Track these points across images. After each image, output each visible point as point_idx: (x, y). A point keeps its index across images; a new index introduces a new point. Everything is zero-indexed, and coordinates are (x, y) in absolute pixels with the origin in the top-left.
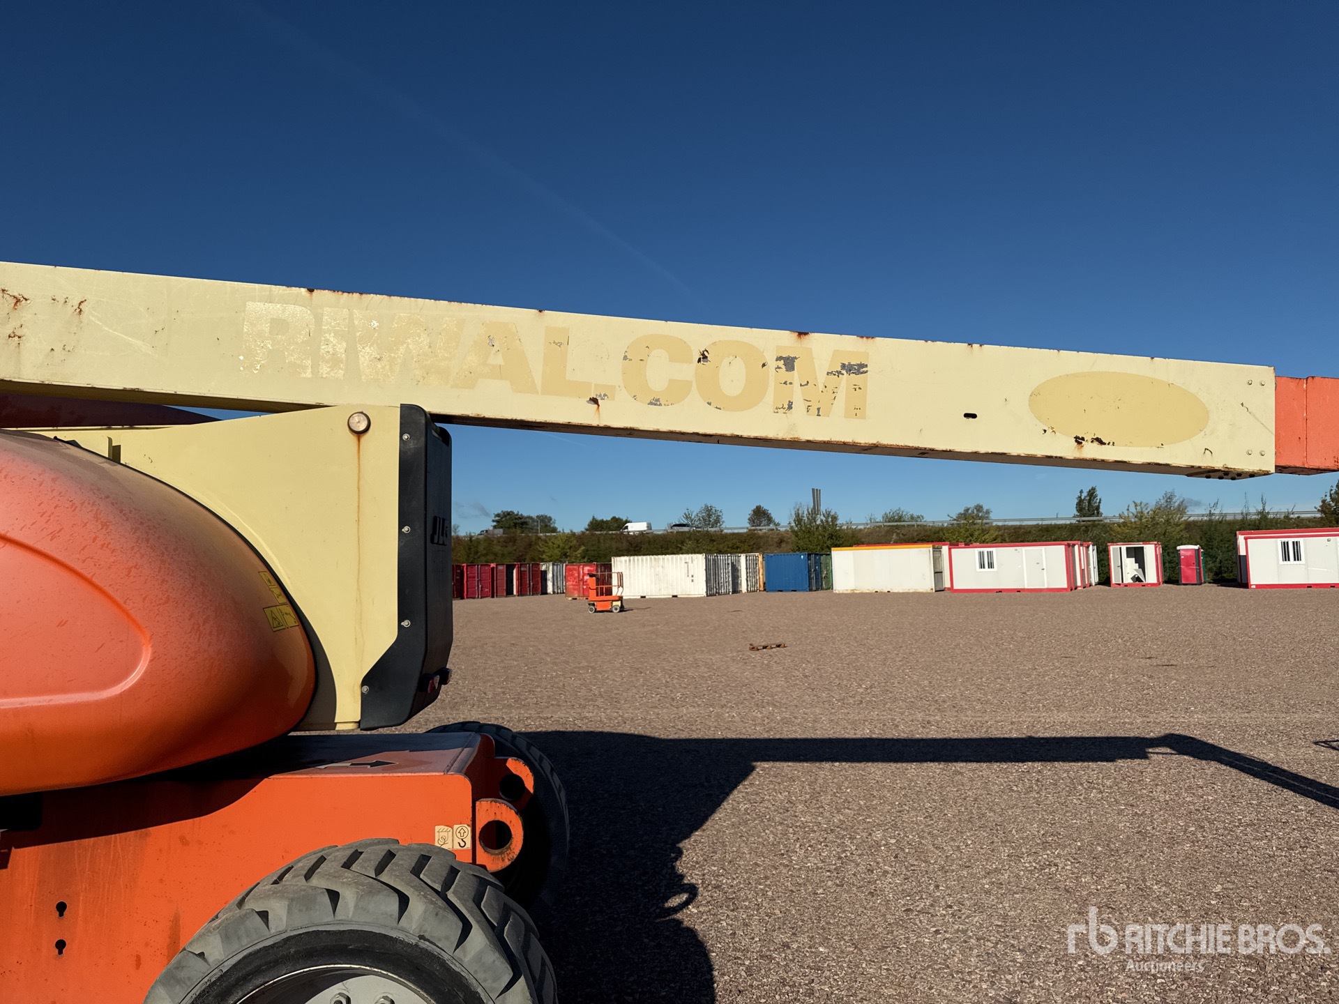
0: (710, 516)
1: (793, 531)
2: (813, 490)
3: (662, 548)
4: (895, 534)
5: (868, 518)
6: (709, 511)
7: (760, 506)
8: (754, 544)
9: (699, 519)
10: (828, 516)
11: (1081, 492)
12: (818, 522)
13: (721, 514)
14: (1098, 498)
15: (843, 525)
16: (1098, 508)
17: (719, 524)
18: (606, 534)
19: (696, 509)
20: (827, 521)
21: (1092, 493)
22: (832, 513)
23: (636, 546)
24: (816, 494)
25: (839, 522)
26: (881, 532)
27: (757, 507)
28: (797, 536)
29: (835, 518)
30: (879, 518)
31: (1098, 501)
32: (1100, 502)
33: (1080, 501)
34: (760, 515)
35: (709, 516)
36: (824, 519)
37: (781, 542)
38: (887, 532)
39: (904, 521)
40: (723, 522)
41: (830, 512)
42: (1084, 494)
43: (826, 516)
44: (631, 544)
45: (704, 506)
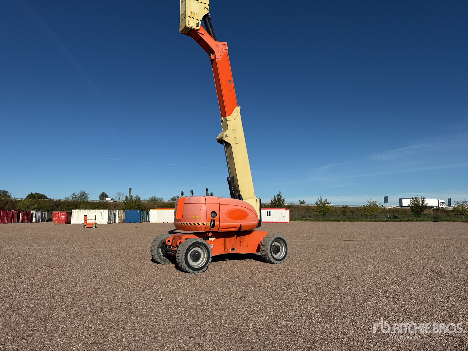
0: (84, 195)
1: (124, 202)
2: (129, 188)
3: (68, 206)
4: (156, 204)
5: (144, 198)
6: (83, 193)
7: (104, 192)
8: (105, 206)
9: (79, 196)
10: (137, 198)
12: (134, 200)
13: (88, 194)
15: (142, 201)
17: (87, 198)
18: (43, 200)
19: (78, 192)
20: (137, 200)
22: (139, 197)
23: (57, 205)
24: (130, 190)
25: (141, 200)
26: (152, 204)
28: (125, 204)
29: (139, 199)
30: (148, 199)
34: (104, 195)
35: (83, 195)
36: (136, 199)
37: (116, 206)
38: (154, 204)
39: (156, 200)
40: (89, 197)
41: (138, 196)
43: (136, 198)
44: (55, 204)
45: (81, 191)
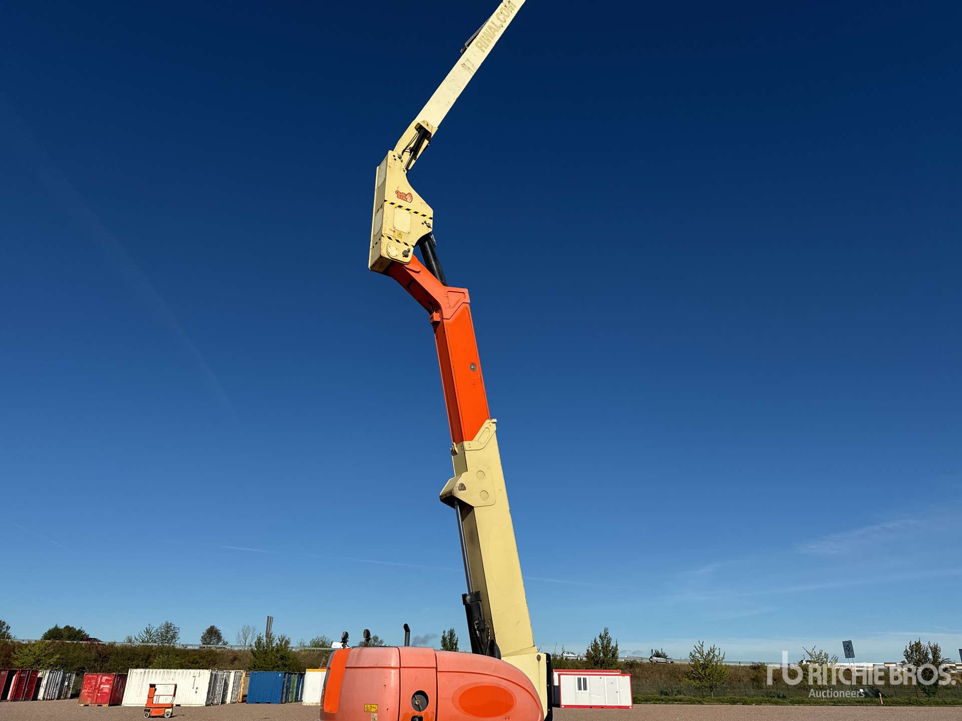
0: (169, 632)
1: (252, 651)
2: (268, 617)
3: (128, 659)
4: (324, 657)
5: (299, 642)
6: (168, 627)
7: (214, 626)
8: (211, 660)
9: (158, 635)
10: (283, 641)
11: (444, 632)
12: (274, 645)
13: (178, 631)
14: (456, 636)
15: (292, 648)
16: (456, 644)
17: (174, 640)
18: (77, 644)
19: (157, 625)
20: (281, 645)
21: (452, 634)
22: (287, 638)
23: (105, 657)
24: (270, 620)
25: (290, 646)
26: (314, 655)
27: (211, 627)
28: (255, 656)
29: (287, 643)
30: (308, 643)
31: (456, 639)
32: (457, 641)
33: (444, 639)
34: (212, 634)
35: (167, 632)
36: (279, 642)
37: (235, 659)
38: (319, 655)
39: (326, 647)
40: (179, 638)
41: (284, 637)
42: (446, 634)
43: (281, 640)
44: (100, 655)
45: (164, 623)
